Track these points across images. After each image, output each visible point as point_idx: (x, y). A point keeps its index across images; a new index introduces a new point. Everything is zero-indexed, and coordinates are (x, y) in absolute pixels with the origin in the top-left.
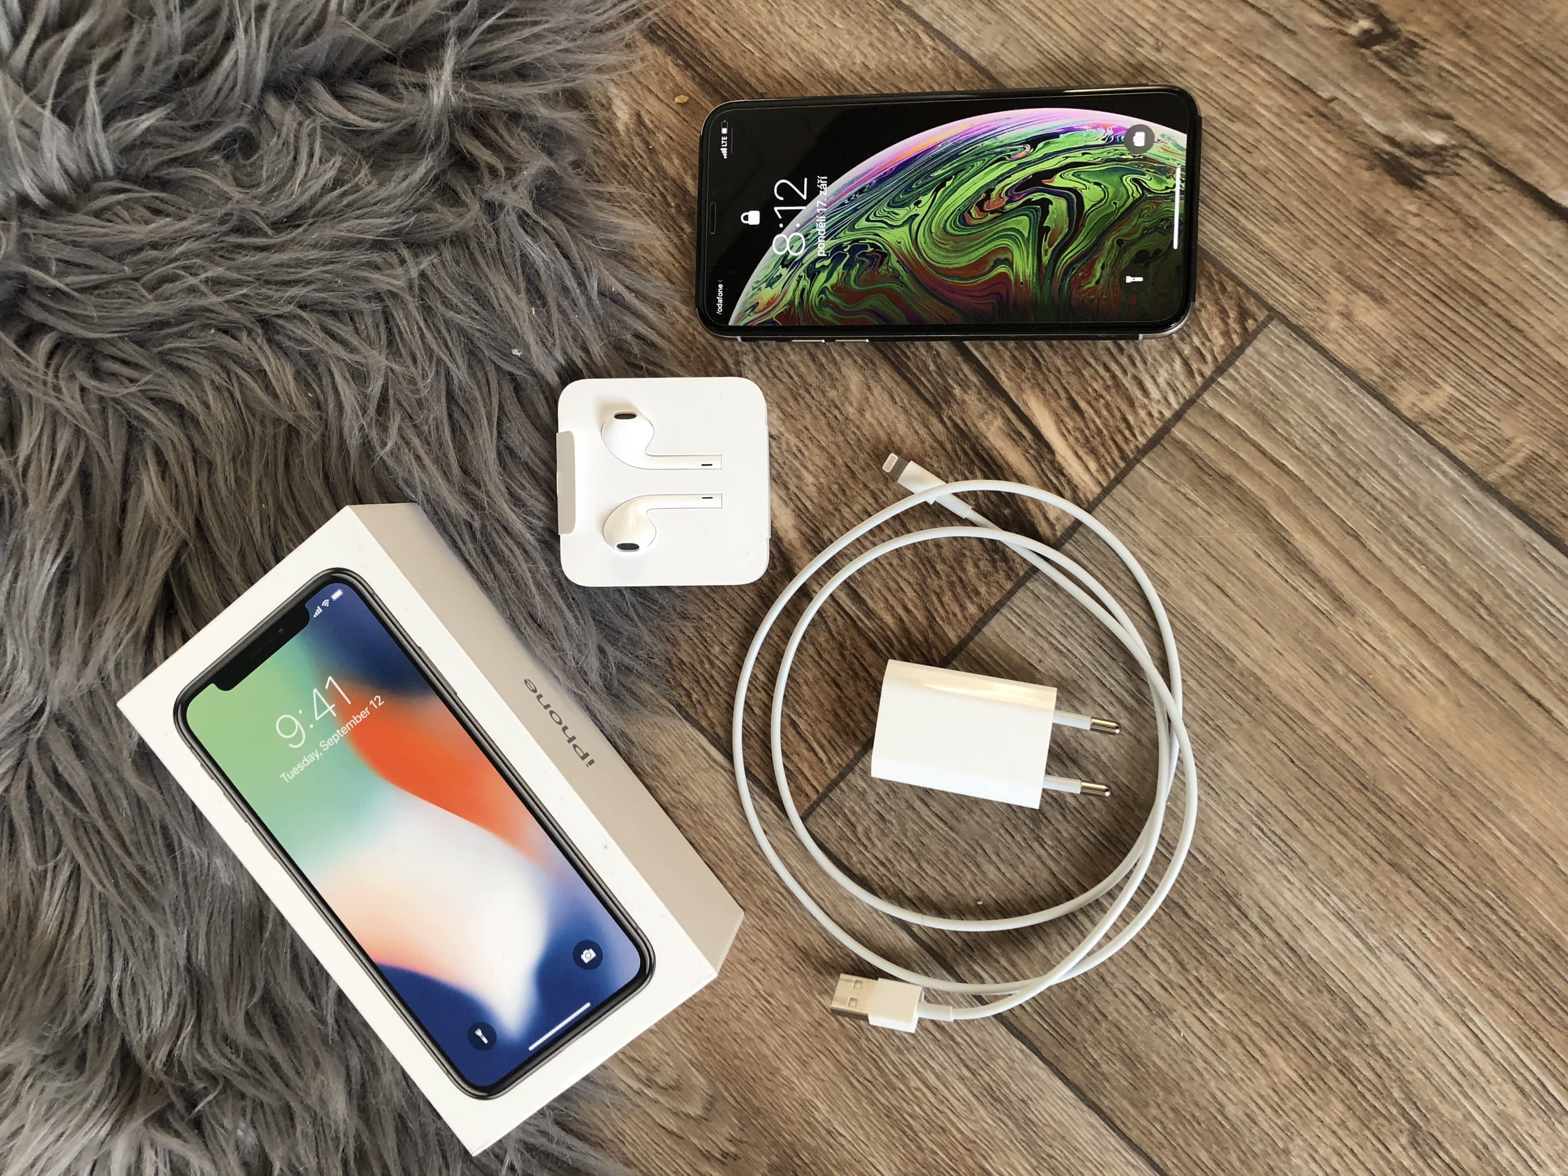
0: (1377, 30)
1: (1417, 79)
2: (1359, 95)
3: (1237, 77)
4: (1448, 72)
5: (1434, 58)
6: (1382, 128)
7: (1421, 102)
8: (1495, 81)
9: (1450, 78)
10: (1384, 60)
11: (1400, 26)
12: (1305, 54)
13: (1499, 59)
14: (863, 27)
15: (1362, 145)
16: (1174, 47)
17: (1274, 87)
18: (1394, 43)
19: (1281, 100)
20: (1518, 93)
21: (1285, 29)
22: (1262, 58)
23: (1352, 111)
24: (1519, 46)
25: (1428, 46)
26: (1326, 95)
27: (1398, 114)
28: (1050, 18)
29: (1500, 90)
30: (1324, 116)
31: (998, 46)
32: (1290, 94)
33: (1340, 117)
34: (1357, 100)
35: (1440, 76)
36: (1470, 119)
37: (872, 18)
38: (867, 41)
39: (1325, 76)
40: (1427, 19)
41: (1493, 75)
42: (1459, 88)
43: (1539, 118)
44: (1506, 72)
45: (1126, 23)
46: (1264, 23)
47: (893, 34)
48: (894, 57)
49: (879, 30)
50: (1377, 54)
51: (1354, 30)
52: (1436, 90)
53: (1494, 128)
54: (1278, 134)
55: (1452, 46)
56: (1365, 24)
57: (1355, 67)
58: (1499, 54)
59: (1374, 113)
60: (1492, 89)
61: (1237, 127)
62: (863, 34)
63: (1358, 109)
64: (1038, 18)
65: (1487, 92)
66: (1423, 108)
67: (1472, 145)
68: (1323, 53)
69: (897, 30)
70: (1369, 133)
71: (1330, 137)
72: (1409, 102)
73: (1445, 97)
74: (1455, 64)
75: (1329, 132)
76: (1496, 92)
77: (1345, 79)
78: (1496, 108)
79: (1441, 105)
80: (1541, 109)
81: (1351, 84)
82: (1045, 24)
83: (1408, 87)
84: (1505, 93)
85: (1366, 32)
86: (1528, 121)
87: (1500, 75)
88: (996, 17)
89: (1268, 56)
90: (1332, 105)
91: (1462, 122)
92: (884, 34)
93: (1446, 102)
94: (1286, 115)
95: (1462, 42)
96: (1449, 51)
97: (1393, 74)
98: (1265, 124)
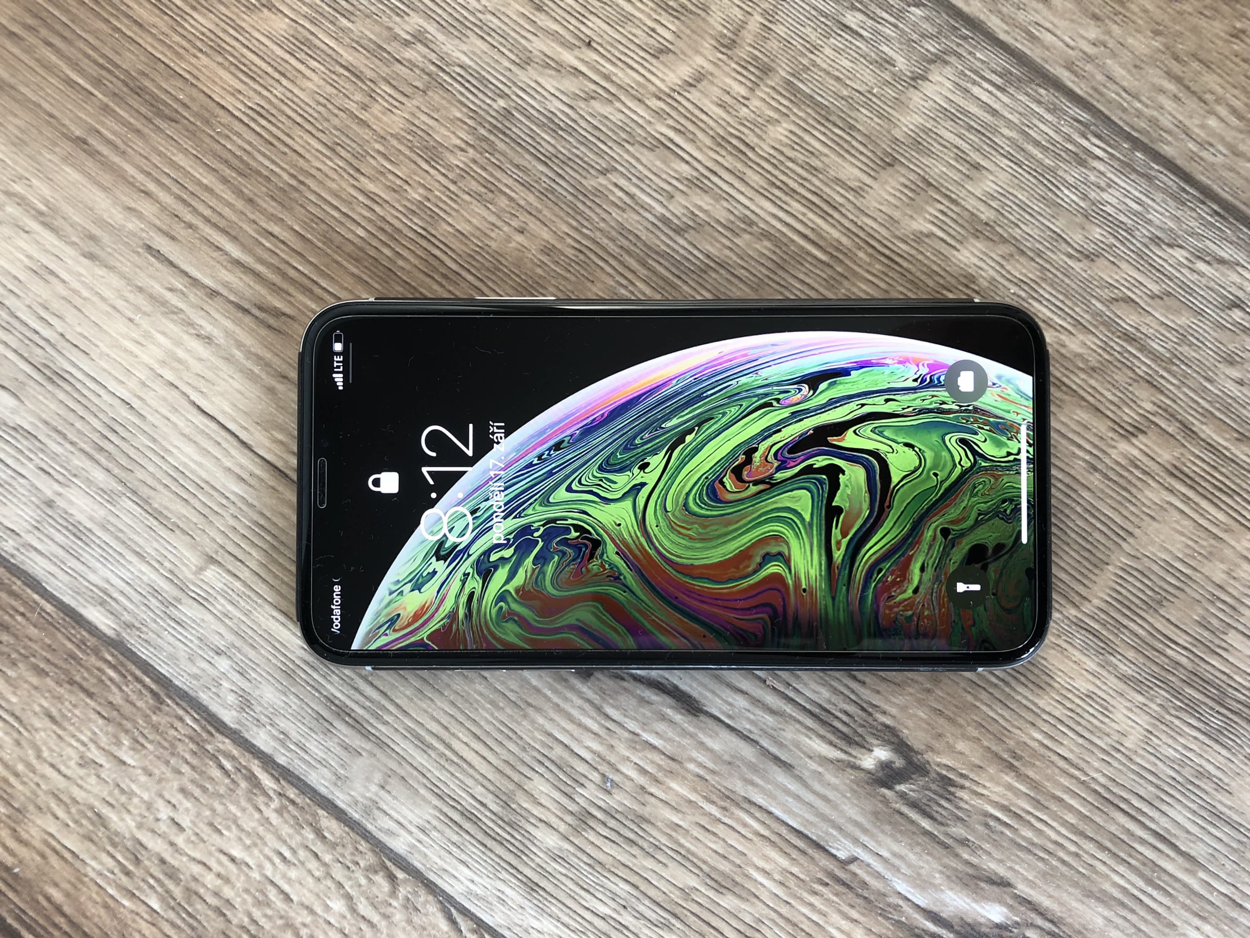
0: (899, 763)
1: (958, 830)
2: (886, 854)
3: (720, 830)
4: (998, 819)
5: (977, 802)
6: (922, 901)
7: (968, 863)
8: (1059, 833)
9: (1000, 828)
10: (914, 805)
11: (929, 756)
12: (809, 797)
13: (1060, 800)
14: (167, 763)
15: (899, 924)
16: (628, 786)
17: (773, 843)
18: (922, 781)
19: (784, 863)
20: (1090, 847)
21: (777, 760)
22: (750, 802)
23: (879, 876)
24: (1083, 783)
25: (967, 784)
26: (842, 855)
27: (938, 878)
28: (449, 747)
29: (1067, 844)
30: (844, 884)
31: (374, 788)
32: (795, 854)
33: (864, 884)
34: (885, 860)
35: (987, 825)
36: (1032, 884)
37: (180, 747)
38: (176, 785)
39: (840, 829)
40: (961, 746)
41: (1054, 824)
42: (1012, 840)
43: (1122, 882)
44: (1071, 818)
45: (558, 752)
46: (747, 752)
47: (216, 773)
48: (219, 808)
49: (193, 768)
50: (903, 796)
51: (868, 762)
52: (986, 846)
53: (1065, 897)
54: (784, 910)
55: (998, 784)
56: (882, 754)
57: (876, 814)
58: (1059, 793)
59: (909, 879)
60: (1056, 843)
61: (728, 901)
62: (169, 775)
63: (888, 875)
64: (430, 746)
65: (1050, 846)
66: (970, 871)
67: (1039, 921)
68: (831, 795)
69: (222, 767)
70: (906, 908)
71: (854, 914)
72: (953, 863)
73: (996, 854)
74: (1005, 809)
75: (852, 907)
76: (1061, 846)
77: (865, 831)
78: (1064, 869)
79: (993, 866)
80: (1121, 869)
81: (873, 836)
82: (442, 755)
83: (949, 841)
84: (1073, 848)
85: (885, 766)
86: (1107, 886)
87: (1065, 823)
88: (368, 746)
89: (759, 799)
90: (853, 867)
91: (1023, 889)
92: (202, 773)
93: (1001, 861)
94: (792, 883)
95: (1009, 778)
96: (995, 791)
97: (926, 824)
98: (765, 896)
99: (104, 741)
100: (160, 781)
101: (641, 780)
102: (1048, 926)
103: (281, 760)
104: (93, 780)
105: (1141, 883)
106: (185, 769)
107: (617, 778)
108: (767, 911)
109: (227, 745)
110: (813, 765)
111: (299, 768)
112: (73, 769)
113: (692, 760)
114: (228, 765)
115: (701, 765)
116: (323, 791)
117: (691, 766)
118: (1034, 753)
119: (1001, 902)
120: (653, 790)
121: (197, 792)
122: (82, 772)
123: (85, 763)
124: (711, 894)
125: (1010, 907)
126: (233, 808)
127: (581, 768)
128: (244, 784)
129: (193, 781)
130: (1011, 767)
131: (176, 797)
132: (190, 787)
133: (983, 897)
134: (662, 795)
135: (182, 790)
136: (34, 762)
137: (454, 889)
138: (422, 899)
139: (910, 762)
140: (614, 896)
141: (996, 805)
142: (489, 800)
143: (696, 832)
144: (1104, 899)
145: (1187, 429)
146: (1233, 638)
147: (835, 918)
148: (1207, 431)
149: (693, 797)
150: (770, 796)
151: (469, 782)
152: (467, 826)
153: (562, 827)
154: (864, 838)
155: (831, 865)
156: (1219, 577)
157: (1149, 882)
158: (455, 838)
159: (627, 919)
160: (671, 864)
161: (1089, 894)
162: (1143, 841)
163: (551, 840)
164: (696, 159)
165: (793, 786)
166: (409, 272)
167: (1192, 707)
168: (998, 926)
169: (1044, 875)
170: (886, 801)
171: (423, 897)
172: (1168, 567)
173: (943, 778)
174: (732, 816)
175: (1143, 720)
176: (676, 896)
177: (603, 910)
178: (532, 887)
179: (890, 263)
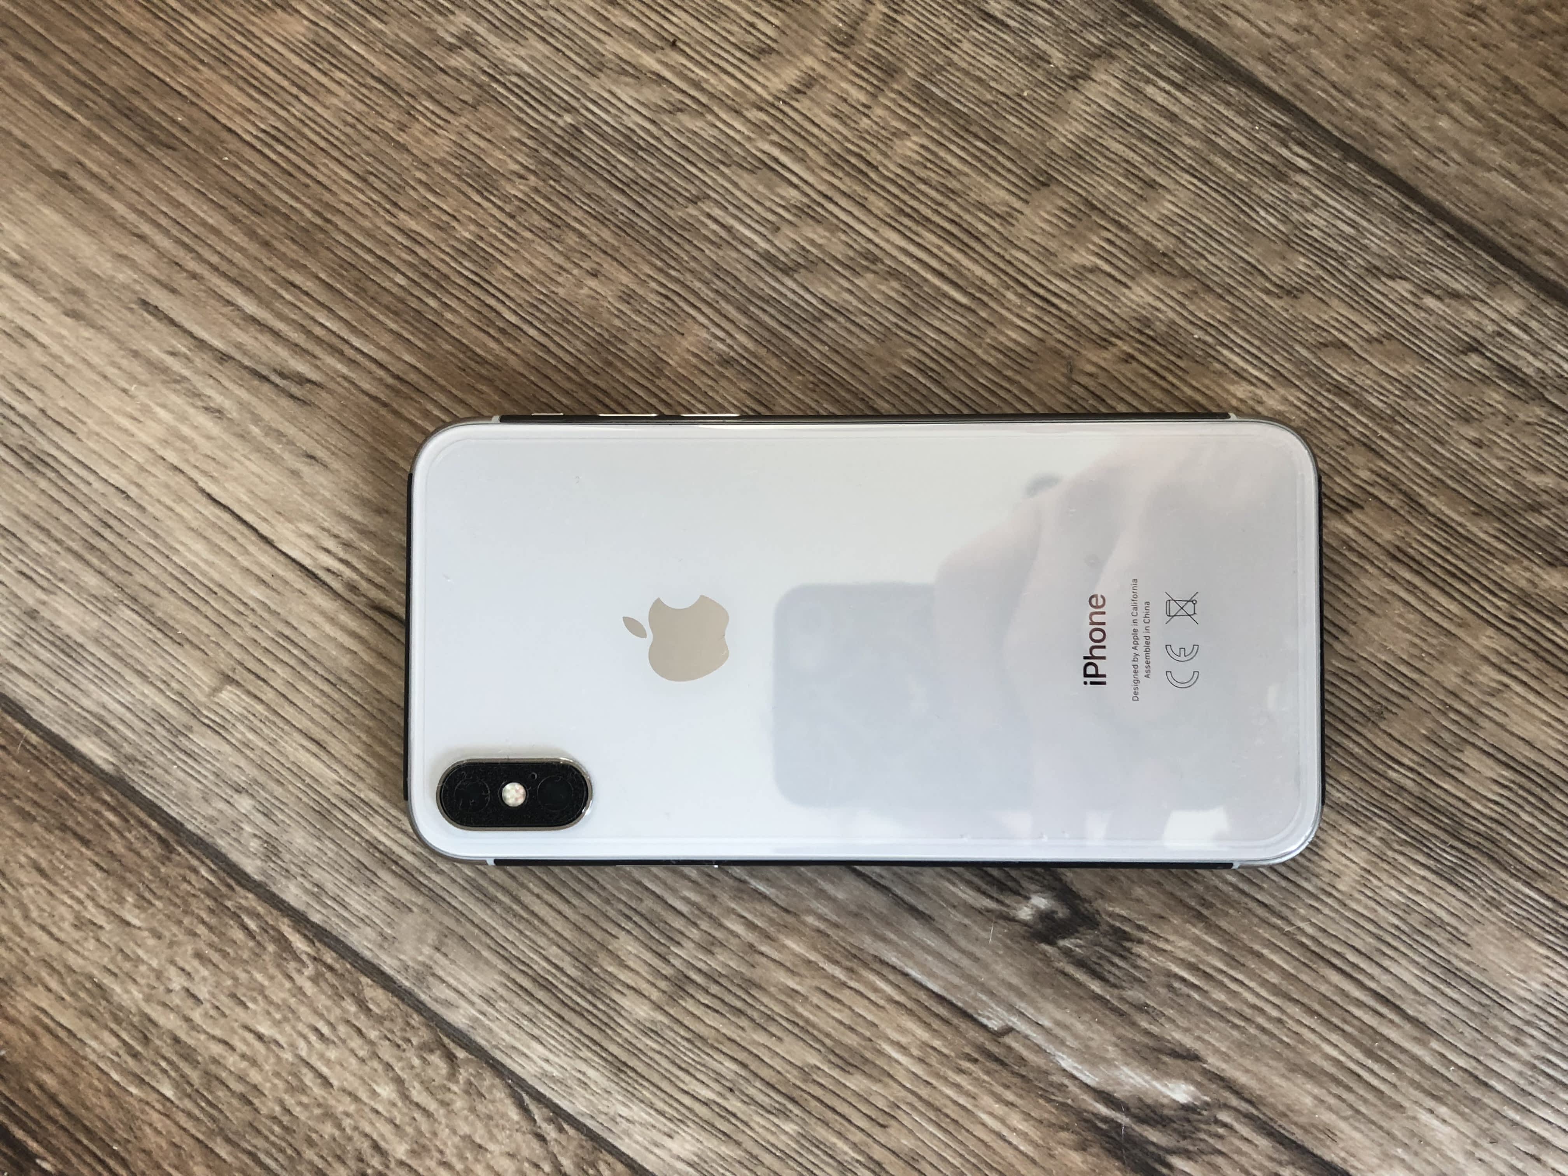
99: (103, 897)
100: (171, 944)
101: (750, 937)
102: (1244, 1106)
103: (316, 918)
104: (91, 944)
105: (1359, 1055)
106: (201, 930)
107: (719, 934)
108: (903, 1093)
109: (249, 900)
110: (957, 917)
111: (337, 927)
112: (68, 932)
113: (810, 912)
114: (252, 925)
115: (821, 917)
116: (367, 954)
117: (810, 919)
118: (1228, 901)
119: (1188, 1079)
120: (764, 949)
121: (216, 957)
122: (77, 935)
123: (81, 923)
124: (836, 1073)
125: (1198, 1085)
126: (259, 977)
127: (678, 923)
128: (271, 948)
129: (211, 945)
130: (1200, 916)
131: (192, 965)
132: (207, 951)
133: (1167, 1074)
134: (775, 955)
135: (198, 955)
136: (21, 923)
137: (526, 1070)
138: (487, 1083)
139: (1075, 910)
140: (718, 1077)
141: (1183, 962)
142: (567, 964)
143: (816, 999)
144: (1313, 1073)
145: (1412, 500)
146: (1470, 757)
147: (987, 1100)
148: (1437, 504)
149: (813, 956)
150: (907, 955)
151: (542, 941)
152: (540, 994)
153: (655, 995)
154: (1022, 1005)
155: (981, 1038)
156: (1452, 681)
157: (1369, 1053)
158: (526, 1009)
159: (734, 1104)
160: (788, 1039)
161: (1294, 1068)
162: (1360, 1004)
163: (642, 1011)
164: (806, 182)
165: (933, 942)
166: (458, 327)
167: (1419, 841)
168: (1185, 1107)
169: (1240, 1045)
170: (1047, 959)
171: (488, 1080)
172: (1389, 670)
173: (1117, 931)
174: (860, 979)
175: (1360, 857)
176: (793, 1076)
177: (705, 1093)
178: (619, 1067)
179: (1045, 306)
